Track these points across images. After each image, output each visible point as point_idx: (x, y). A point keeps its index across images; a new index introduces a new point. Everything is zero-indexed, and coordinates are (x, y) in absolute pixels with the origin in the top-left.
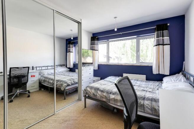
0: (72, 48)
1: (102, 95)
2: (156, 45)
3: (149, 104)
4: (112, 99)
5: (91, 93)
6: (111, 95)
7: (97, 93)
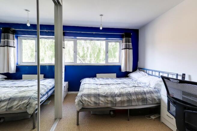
0: (14, 40)
1: (106, 101)
2: (125, 49)
3: (150, 96)
4: (119, 102)
5: (91, 103)
6: (117, 98)
7: (99, 101)
